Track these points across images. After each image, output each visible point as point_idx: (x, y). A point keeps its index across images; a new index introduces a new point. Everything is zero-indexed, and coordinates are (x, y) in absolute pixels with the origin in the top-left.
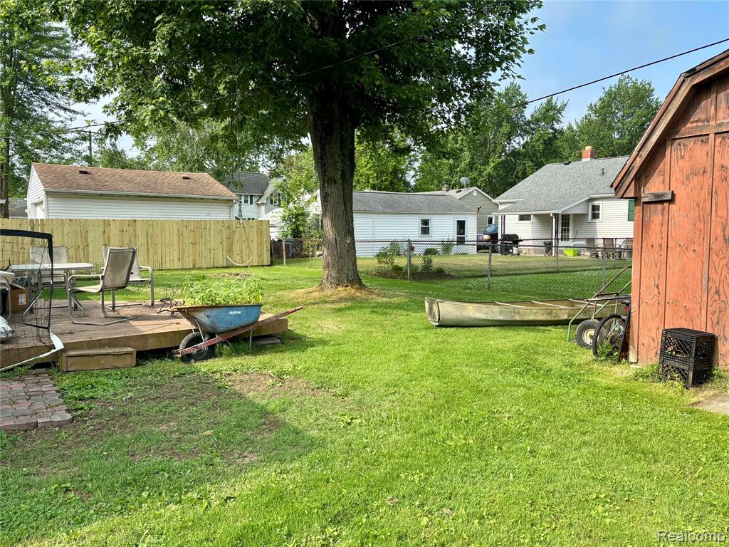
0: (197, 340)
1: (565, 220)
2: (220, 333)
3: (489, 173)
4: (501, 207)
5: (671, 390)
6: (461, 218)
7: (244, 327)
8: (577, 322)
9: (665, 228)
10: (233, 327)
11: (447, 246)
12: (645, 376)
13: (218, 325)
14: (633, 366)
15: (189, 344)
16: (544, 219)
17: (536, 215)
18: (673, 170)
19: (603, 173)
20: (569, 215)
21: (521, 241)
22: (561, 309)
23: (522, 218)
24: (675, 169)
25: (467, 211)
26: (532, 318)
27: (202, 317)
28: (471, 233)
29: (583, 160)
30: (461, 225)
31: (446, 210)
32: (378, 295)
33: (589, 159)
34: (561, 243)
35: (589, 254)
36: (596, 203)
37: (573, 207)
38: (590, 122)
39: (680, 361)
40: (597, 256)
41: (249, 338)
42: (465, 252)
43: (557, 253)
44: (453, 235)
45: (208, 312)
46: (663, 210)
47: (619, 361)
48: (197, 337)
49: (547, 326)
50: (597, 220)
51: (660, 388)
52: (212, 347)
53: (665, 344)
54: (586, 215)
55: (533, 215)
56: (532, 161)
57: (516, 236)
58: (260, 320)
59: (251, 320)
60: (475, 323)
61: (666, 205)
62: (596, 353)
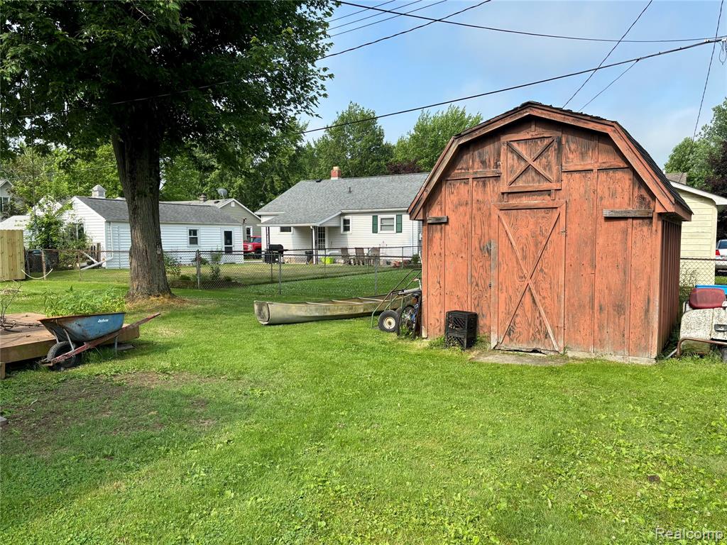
0: (66, 348)
1: (321, 232)
2: (88, 341)
3: (240, 185)
4: (263, 220)
5: (454, 352)
6: (228, 229)
7: (110, 334)
8: (377, 314)
9: (443, 241)
10: (101, 334)
11: (216, 256)
12: (437, 345)
13: (88, 333)
14: (425, 340)
15: (58, 353)
16: (304, 231)
17: (295, 227)
18: (447, 201)
19: (350, 192)
20: (324, 228)
21: (286, 250)
22: (358, 305)
23: (283, 229)
24: (448, 201)
25: (233, 222)
26: (339, 313)
27: (74, 326)
28: (238, 244)
29: (332, 179)
30: (228, 236)
31: (214, 220)
32: (192, 303)
33: (337, 178)
34: (320, 252)
35: (342, 261)
36: (347, 217)
37: (328, 220)
38: (327, 143)
39: (458, 332)
40: (350, 263)
41: (114, 344)
42: (233, 261)
43: (317, 260)
44: (220, 244)
45: (80, 321)
46: (441, 229)
47: (414, 338)
48: (66, 346)
49: (349, 318)
50: (348, 232)
51: (447, 352)
52: (79, 355)
53: (447, 322)
54: (339, 227)
55: (294, 227)
56: (279, 175)
57: (281, 246)
58: (123, 327)
59: (116, 328)
60: (298, 319)
61: (443, 225)
62: (398, 334)
